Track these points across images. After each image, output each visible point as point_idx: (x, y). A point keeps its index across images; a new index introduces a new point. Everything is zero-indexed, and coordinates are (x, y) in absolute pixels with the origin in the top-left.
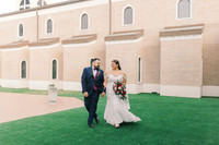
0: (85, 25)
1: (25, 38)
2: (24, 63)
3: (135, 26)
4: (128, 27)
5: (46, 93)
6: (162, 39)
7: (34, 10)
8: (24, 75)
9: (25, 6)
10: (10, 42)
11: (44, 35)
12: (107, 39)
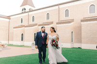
0: (48, 18)
1: (23, 24)
2: (22, 34)
3: (70, 18)
4: (67, 18)
5: (31, 47)
6: (82, 23)
7: (27, 12)
8: (22, 40)
9: (24, 11)
10: (17, 26)
11: (31, 22)
12: (57, 23)
